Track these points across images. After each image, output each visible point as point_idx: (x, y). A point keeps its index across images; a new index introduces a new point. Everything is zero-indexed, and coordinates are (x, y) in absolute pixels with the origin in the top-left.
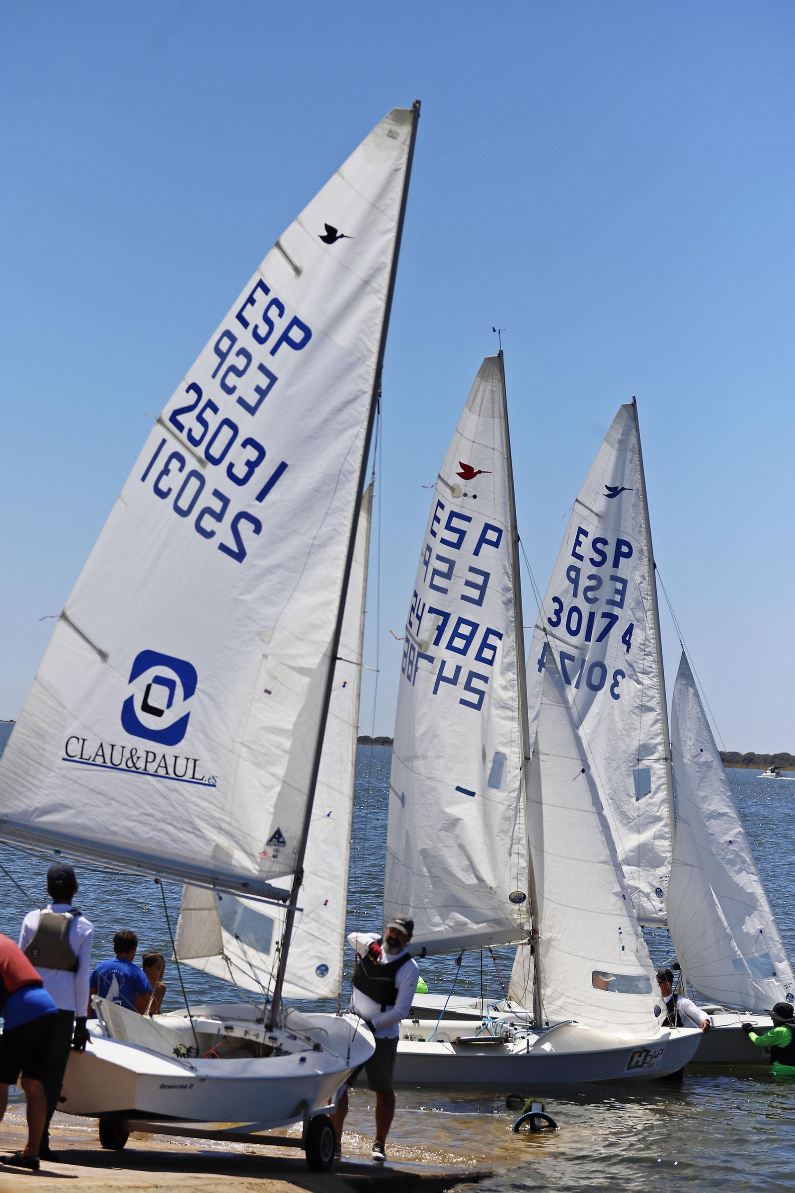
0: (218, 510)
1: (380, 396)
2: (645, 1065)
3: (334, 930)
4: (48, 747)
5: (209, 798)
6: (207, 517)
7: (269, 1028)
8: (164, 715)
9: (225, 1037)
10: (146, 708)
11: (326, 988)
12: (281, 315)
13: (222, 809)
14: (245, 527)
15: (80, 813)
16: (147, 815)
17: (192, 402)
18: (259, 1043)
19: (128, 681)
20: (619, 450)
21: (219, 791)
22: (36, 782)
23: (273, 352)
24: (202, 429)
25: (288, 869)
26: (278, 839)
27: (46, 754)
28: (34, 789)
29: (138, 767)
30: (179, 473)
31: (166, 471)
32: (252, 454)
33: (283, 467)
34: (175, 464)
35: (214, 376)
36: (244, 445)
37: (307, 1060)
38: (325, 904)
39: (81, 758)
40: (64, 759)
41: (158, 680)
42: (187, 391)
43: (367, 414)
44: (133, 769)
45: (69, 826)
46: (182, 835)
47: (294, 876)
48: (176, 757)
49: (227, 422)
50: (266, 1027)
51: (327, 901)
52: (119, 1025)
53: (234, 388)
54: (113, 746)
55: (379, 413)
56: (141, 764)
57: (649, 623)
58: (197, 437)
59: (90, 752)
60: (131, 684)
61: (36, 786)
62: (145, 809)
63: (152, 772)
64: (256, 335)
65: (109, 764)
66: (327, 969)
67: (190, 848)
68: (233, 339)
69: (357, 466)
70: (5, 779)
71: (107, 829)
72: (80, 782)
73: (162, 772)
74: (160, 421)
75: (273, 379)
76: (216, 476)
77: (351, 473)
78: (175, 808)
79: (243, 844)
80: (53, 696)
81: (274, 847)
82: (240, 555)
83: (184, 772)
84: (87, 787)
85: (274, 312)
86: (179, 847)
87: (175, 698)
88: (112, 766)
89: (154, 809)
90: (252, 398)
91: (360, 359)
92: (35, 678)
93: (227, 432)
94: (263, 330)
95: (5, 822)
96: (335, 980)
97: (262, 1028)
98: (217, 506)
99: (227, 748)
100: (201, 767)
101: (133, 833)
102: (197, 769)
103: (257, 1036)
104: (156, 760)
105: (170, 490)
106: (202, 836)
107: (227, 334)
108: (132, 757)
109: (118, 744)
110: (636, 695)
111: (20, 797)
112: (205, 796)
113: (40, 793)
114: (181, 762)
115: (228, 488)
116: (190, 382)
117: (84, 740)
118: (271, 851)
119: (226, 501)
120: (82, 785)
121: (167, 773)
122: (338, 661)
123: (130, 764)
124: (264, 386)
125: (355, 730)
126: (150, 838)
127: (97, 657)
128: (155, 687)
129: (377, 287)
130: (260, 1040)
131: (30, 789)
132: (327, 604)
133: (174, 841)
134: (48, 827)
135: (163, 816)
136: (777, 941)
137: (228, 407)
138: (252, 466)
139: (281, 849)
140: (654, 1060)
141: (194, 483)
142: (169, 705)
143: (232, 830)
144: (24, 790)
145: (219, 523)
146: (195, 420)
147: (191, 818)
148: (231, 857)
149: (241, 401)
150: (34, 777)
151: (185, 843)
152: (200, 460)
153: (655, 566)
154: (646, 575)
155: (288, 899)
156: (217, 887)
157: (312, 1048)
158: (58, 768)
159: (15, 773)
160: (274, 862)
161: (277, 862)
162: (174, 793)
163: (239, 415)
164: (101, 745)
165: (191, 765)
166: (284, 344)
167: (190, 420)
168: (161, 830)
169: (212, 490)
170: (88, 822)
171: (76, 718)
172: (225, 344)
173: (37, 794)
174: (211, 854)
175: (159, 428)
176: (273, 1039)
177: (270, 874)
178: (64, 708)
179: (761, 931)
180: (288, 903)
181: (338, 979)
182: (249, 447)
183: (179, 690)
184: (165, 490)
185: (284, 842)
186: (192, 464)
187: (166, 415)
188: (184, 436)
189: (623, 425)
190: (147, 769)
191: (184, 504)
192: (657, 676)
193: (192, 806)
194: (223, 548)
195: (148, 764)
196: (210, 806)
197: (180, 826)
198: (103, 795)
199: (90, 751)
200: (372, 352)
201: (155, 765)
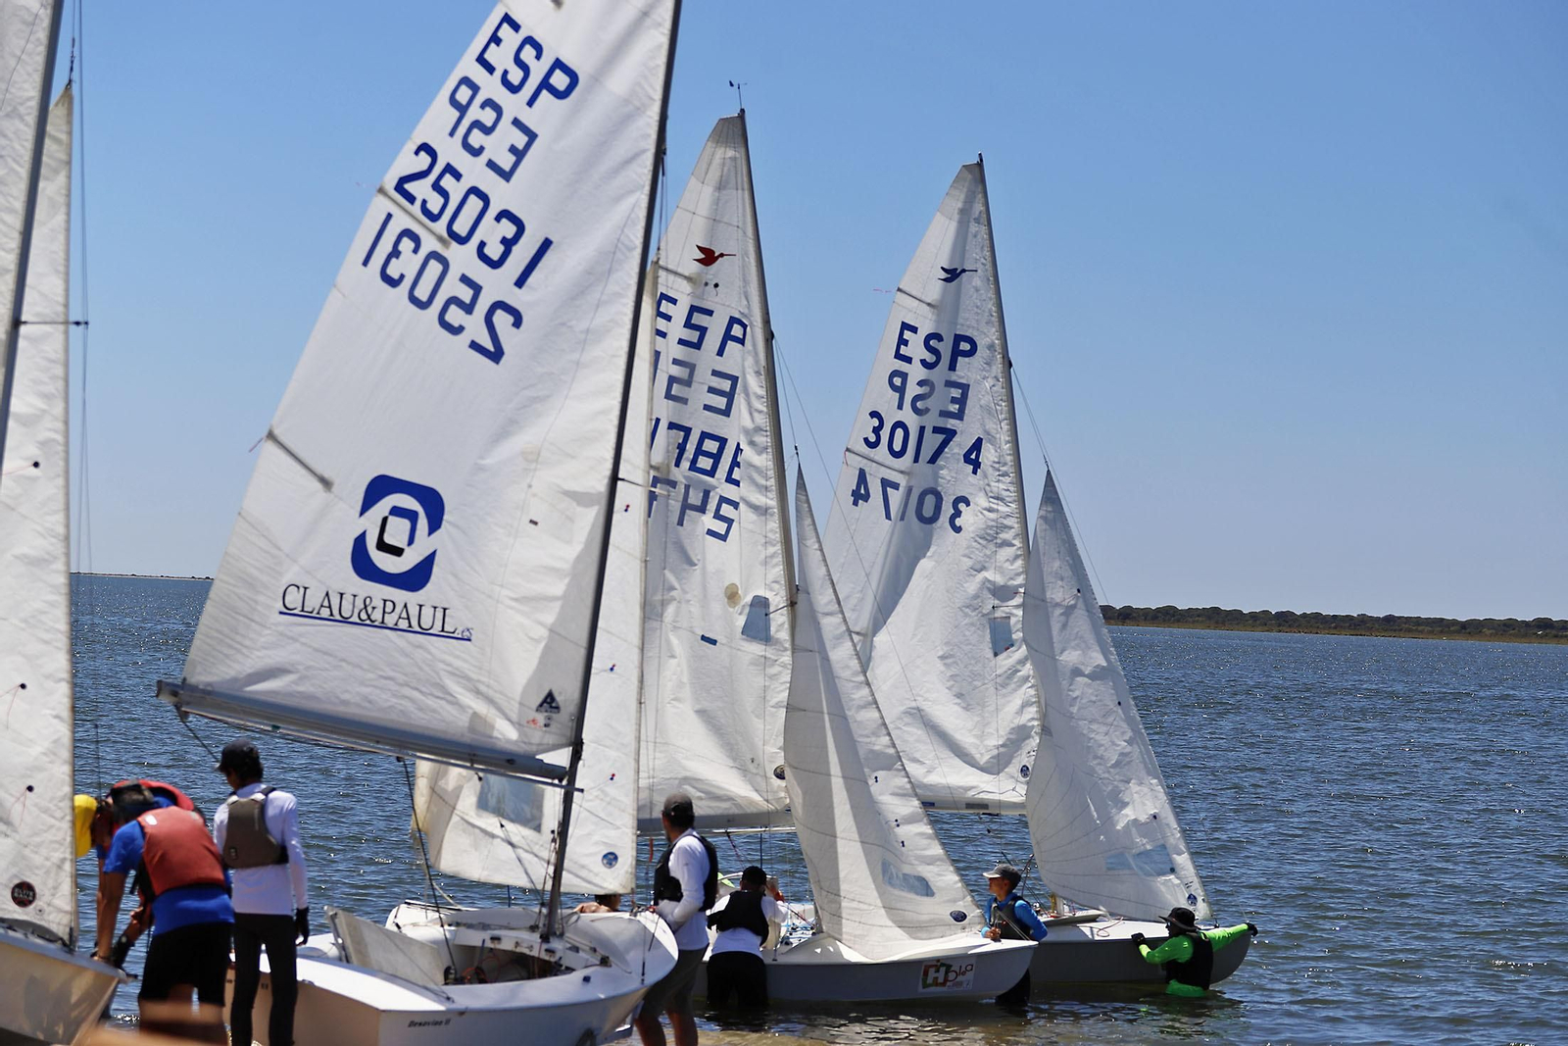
0: (467, 300)
1: (665, 153)
2: (948, 984)
3: (623, 811)
4: (261, 598)
5: (463, 655)
6: (453, 308)
7: (545, 938)
8: (405, 554)
9: (491, 949)
10: (382, 546)
11: (615, 881)
12: (538, 57)
13: (480, 669)
14: (502, 319)
15: (302, 678)
16: (386, 678)
17: (425, 167)
18: (533, 957)
19: (358, 514)
20: (960, 222)
21: (475, 646)
22: (247, 643)
23: (530, 103)
24: (441, 200)
25: (564, 741)
26: (549, 703)
27: (259, 608)
28: (244, 650)
29: (373, 619)
30: (413, 255)
31: (395, 253)
32: (508, 229)
33: (547, 244)
34: (407, 245)
35: (452, 134)
36: (498, 219)
37: (592, 980)
38: (612, 779)
39: (302, 611)
40: (281, 613)
41: (397, 511)
42: (417, 153)
43: (649, 177)
44: (368, 622)
45: (291, 695)
46: (430, 702)
47: (571, 748)
48: (421, 606)
49: (474, 191)
50: (541, 937)
51: (613, 775)
52: (359, 942)
53: (482, 149)
54: (342, 594)
55: (663, 174)
56: (377, 616)
57: (1004, 436)
58: (436, 211)
59: (311, 603)
60: (362, 517)
61: (246, 647)
62: (384, 671)
63: (390, 626)
64: (505, 82)
65: (338, 618)
66: (616, 858)
67: (439, 717)
68: (475, 89)
69: (638, 241)
70: (208, 640)
71: (338, 698)
72: (303, 640)
73: (403, 624)
74: (381, 191)
75: (532, 136)
76: (462, 258)
77: (631, 249)
78: (421, 669)
79: (507, 711)
80: (263, 536)
81: (546, 714)
82: (496, 355)
83: (431, 624)
84: (310, 647)
85: (528, 54)
86: (427, 717)
87: (418, 533)
88: (341, 619)
89: (393, 670)
90: (506, 161)
91: (638, 109)
92: (240, 514)
93: (474, 203)
94: (515, 76)
95: (209, 693)
96: (627, 872)
97: (536, 937)
98: (466, 294)
99: (484, 593)
100: (452, 617)
101: (370, 702)
102: (446, 620)
103: (531, 948)
104: (396, 610)
105: (402, 276)
106: (456, 703)
107: (466, 81)
108: (366, 607)
109: (349, 591)
110: (988, 526)
111: (227, 661)
112: (458, 653)
113: (253, 656)
114: (427, 612)
115: (480, 272)
116: (419, 143)
117: (305, 588)
118: (541, 718)
119: (477, 289)
120: (303, 644)
121: (410, 626)
122: (619, 483)
123: (364, 616)
124: (520, 146)
125: (643, 565)
126: (391, 707)
127: (319, 486)
128: (392, 519)
129: (659, 20)
130: (535, 953)
131: (238, 651)
132: (604, 412)
133: (421, 709)
134: (263, 698)
135: (406, 678)
136: (1175, 829)
137: (475, 172)
138: (508, 244)
139: (554, 716)
140: (960, 978)
141: (434, 268)
142: (411, 542)
143: (491, 693)
144: (231, 652)
145: (468, 316)
146: (431, 189)
147: (441, 679)
148: (492, 727)
149: (491, 165)
150: (243, 636)
151: (434, 711)
152: (440, 239)
153: (1011, 365)
154: (1000, 375)
155: (566, 777)
156: (476, 766)
157: (598, 963)
158: (273, 624)
159: (220, 632)
160: (546, 731)
161: (549, 732)
162: (421, 651)
163: (489, 182)
164: (327, 594)
165: (439, 614)
166: (545, 92)
167: (421, 189)
168: (405, 697)
169: (459, 275)
170: (312, 689)
171: (295, 561)
172: (464, 94)
173: (248, 657)
174: (467, 725)
175: (381, 198)
176: (550, 951)
177: (541, 748)
178: (279, 549)
179: (1155, 817)
180: (564, 783)
181: (630, 870)
182: (504, 221)
183: (423, 523)
184: (396, 276)
185: (557, 708)
186: (429, 244)
187: (390, 184)
188: (416, 208)
189: (965, 190)
190: (385, 621)
191: (422, 293)
192: (1015, 501)
193: (442, 666)
194: (475, 346)
195: (386, 615)
196: (466, 666)
197: (428, 692)
198: (331, 655)
199: (314, 601)
200: (654, 100)
201: (395, 616)
